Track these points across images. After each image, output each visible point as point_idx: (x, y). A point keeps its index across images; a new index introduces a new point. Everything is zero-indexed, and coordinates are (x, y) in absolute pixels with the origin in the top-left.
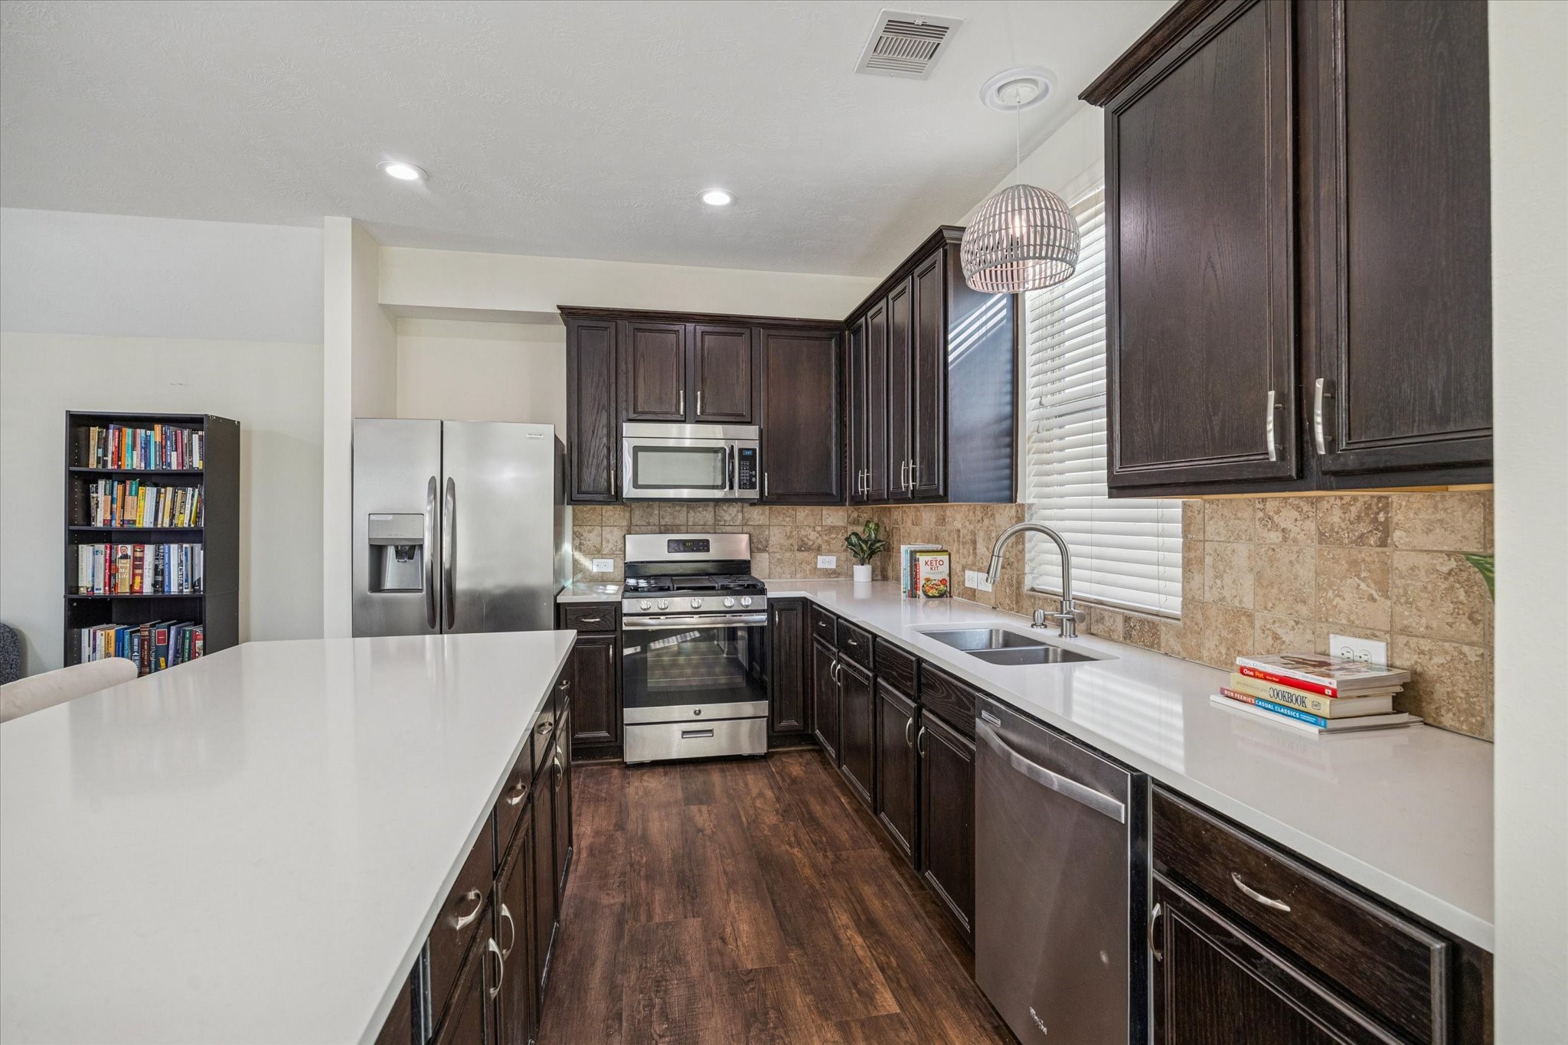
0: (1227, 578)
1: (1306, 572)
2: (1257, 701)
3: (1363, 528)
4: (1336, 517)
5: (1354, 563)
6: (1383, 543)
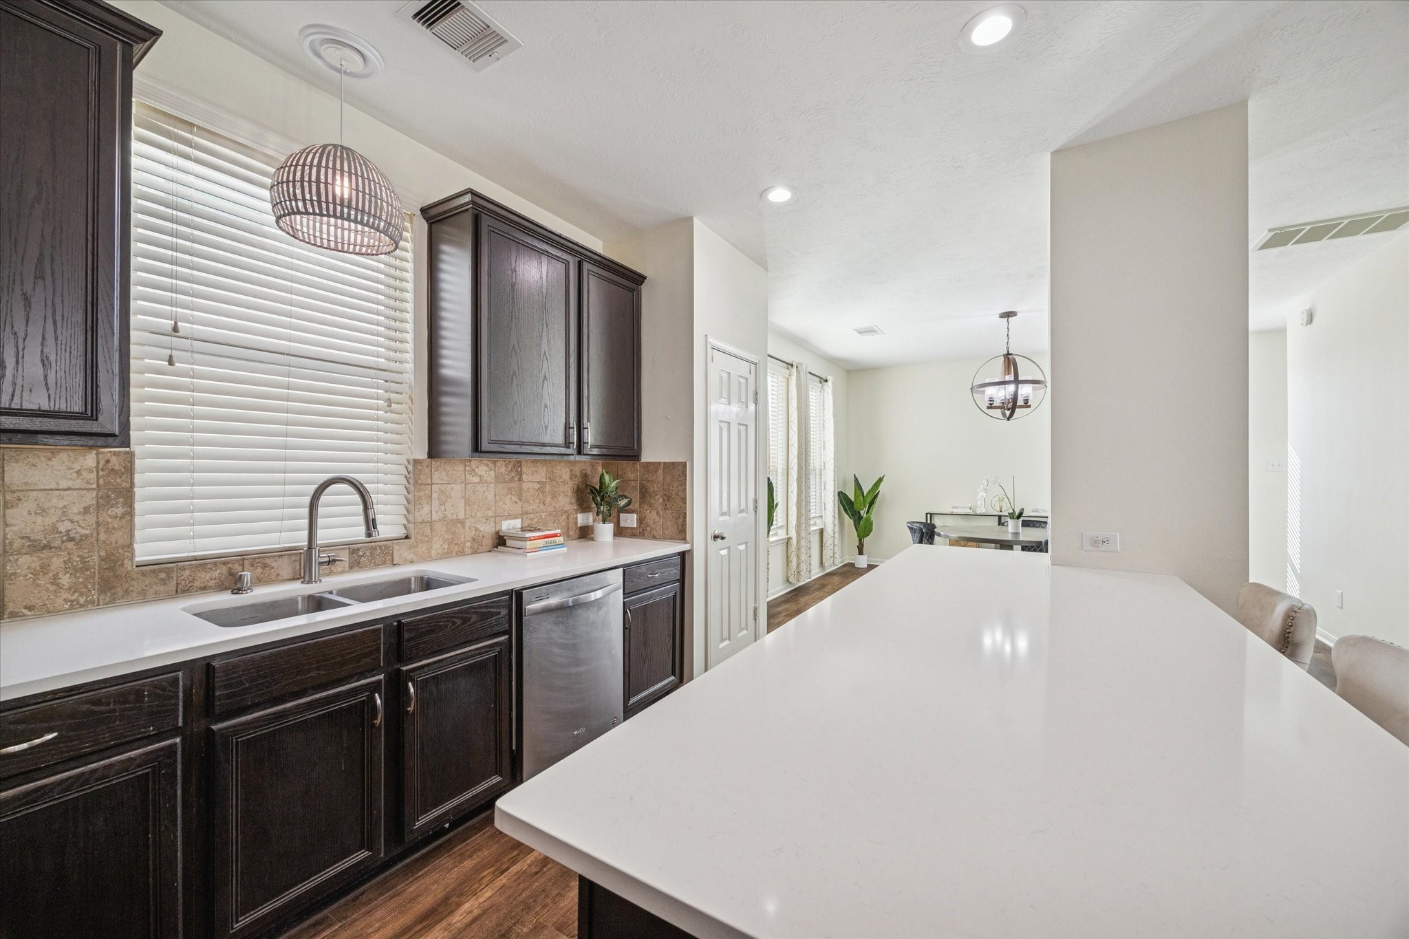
0: (448, 505)
2: (540, 549)
3: (512, 474)
4: (503, 470)
5: (509, 490)
6: (519, 478)
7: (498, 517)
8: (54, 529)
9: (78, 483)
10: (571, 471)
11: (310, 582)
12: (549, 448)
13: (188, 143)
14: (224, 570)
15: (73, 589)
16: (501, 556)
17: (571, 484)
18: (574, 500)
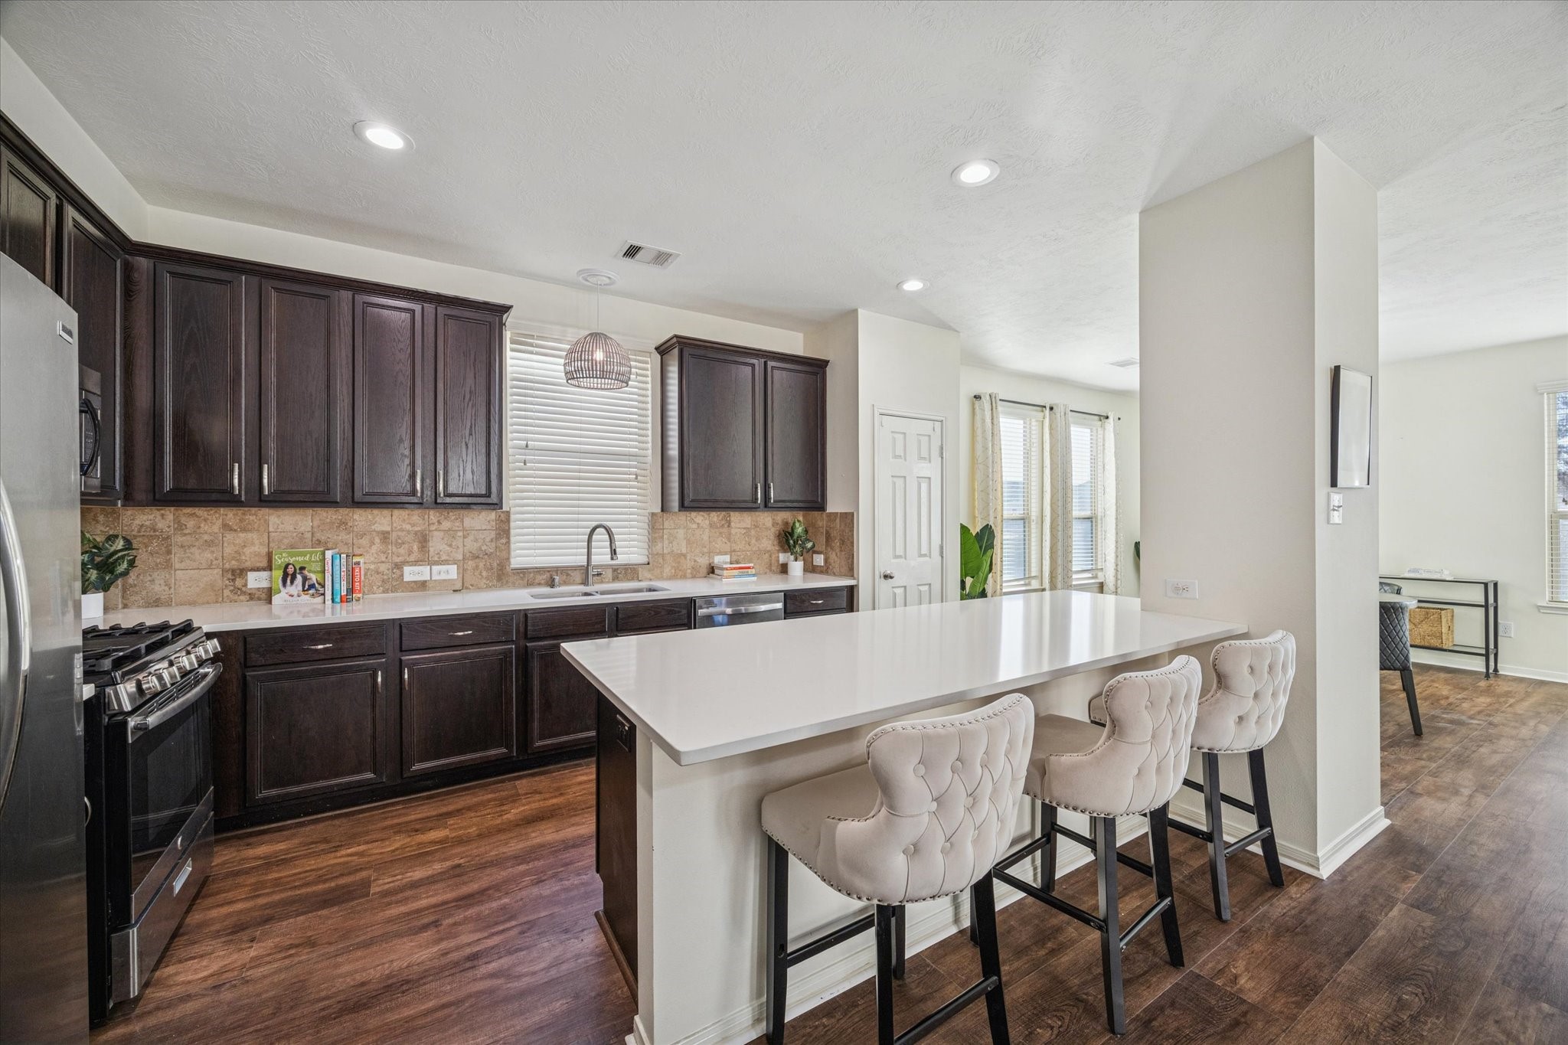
0: (675, 543)
1: (705, 537)
2: (734, 577)
3: (723, 522)
4: (715, 519)
5: (720, 533)
6: (729, 526)
7: (711, 553)
8: (481, 549)
9: (489, 527)
10: (774, 519)
11: (588, 585)
12: (738, 504)
13: (531, 345)
14: (548, 574)
15: (487, 578)
16: (711, 581)
17: (773, 530)
18: (776, 543)
